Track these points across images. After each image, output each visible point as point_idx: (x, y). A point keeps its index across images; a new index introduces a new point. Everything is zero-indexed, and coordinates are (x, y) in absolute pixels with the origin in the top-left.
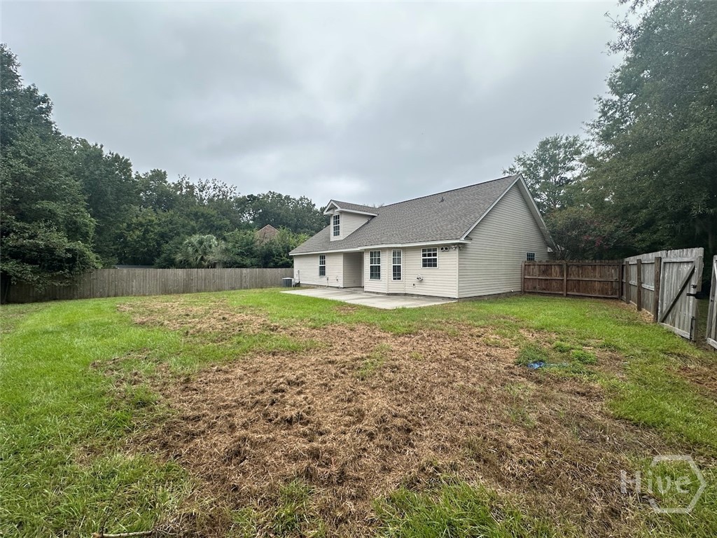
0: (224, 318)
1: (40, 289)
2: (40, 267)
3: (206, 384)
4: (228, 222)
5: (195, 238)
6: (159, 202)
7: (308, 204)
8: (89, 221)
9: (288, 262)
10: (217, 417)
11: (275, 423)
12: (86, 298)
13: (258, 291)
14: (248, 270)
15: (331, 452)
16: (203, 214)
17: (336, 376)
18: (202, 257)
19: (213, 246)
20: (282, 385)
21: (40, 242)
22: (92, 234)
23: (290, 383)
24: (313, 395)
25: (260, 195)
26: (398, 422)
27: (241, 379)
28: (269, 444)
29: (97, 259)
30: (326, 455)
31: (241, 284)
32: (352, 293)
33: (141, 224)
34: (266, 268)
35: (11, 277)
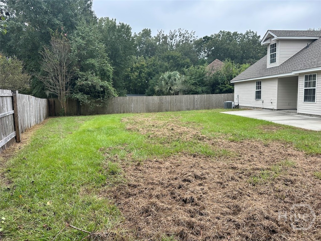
0: (172, 129)
1: (91, 108)
2: (90, 96)
3: (147, 168)
4: (188, 60)
5: (166, 75)
6: (147, 52)
7: (253, 37)
8: (110, 68)
9: (231, 89)
10: (146, 188)
11: (176, 200)
12: (111, 114)
13: (204, 111)
14: (199, 95)
15: (202, 228)
16: (172, 57)
17: (233, 179)
18: (170, 87)
19: (177, 79)
20: (189, 177)
21: (89, 83)
22: (111, 76)
23: (196, 177)
24: (209, 188)
25: (213, 36)
26: (266, 223)
27: (167, 169)
28: (166, 211)
29: (115, 91)
30: (198, 228)
31: (194, 106)
32: (284, 114)
33: (138, 68)
34: (213, 93)
35: (80, 101)
